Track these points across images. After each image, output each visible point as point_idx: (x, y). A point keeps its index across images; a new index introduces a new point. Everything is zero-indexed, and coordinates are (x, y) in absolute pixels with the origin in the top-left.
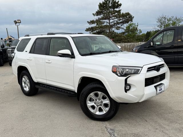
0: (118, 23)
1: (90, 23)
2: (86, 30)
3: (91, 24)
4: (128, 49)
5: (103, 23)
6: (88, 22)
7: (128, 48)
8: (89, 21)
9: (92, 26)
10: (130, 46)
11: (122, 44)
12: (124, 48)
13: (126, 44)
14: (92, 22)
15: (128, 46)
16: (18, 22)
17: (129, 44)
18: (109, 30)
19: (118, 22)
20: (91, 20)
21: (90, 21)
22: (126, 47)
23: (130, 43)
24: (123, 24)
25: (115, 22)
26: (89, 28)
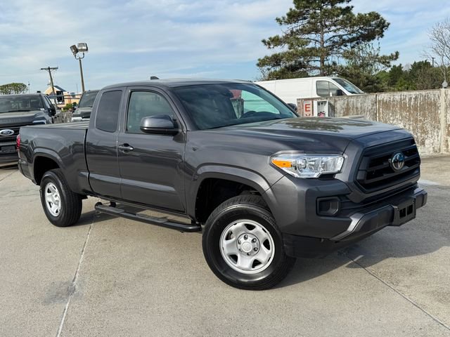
0: (344, 42)
1: (269, 44)
2: (258, 65)
3: (272, 46)
4: (409, 107)
5: (307, 43)
6: (264, 41)
7: (410, 104)
8: (267, 40)
9: (274, 53)
10: (416, 98)
11: (395, 94)
12: (401, 106)
13: (405, 93)
14: (276, 41)
15: (410, 99)
16: (80, 48)
17: (413, 94)
18: (322, 62)
19: (344, 40)
20: (273, 37)
21: (270, 38)
22: (405, 104)
23: (417, 93)
24: (357, 43)
25: (336, 39)
26: (267, 58)
